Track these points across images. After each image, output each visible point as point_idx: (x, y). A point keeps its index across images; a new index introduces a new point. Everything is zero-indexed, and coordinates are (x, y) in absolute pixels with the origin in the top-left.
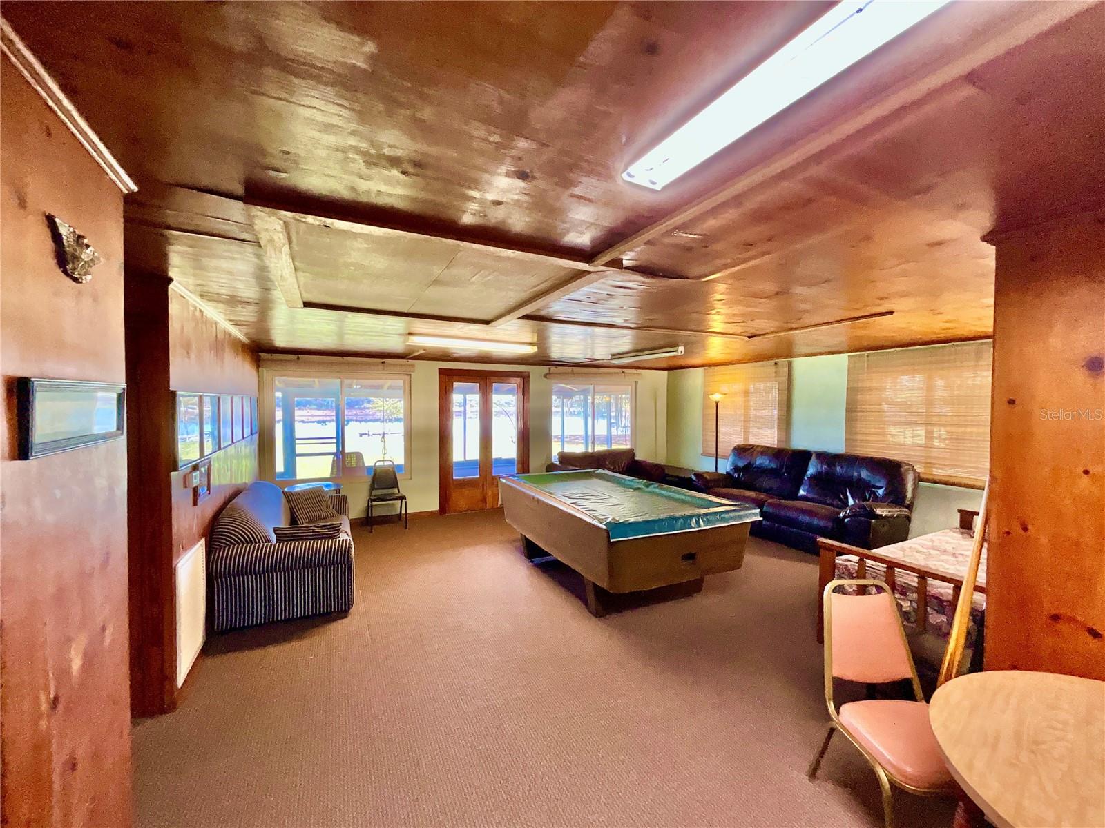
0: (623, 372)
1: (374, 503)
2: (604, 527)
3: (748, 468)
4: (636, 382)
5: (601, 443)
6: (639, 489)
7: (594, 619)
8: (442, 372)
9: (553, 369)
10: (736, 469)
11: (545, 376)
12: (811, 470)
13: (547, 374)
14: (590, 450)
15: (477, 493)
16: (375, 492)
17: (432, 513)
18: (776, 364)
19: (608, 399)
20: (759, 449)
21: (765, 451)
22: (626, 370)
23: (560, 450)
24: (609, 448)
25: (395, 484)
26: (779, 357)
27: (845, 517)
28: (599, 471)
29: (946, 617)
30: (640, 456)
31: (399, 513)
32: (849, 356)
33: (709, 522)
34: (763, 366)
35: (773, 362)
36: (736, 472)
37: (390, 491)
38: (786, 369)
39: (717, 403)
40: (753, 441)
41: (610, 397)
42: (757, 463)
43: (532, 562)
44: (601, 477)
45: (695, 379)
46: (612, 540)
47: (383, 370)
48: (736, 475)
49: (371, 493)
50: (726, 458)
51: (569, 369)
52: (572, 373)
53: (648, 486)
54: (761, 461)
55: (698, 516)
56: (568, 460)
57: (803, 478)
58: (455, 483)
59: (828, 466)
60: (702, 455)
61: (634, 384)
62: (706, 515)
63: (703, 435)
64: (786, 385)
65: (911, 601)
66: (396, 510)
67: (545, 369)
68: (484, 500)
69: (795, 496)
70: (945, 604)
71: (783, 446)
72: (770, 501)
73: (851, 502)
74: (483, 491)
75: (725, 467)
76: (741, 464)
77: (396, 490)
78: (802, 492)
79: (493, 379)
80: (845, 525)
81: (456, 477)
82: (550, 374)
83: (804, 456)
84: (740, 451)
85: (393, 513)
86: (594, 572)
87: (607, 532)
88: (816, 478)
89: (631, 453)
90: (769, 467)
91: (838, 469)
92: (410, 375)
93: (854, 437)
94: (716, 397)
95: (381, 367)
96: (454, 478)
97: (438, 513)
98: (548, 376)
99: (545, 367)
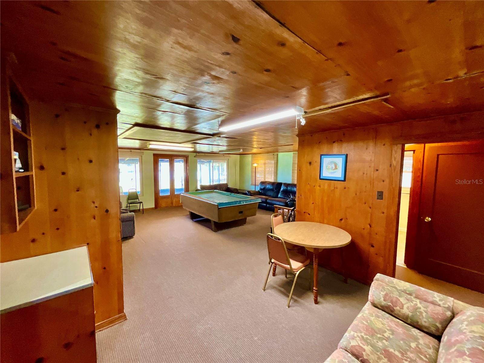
1: (130, 205)
2: (217, 204)
3: (264, 189)
5: (216, 182)
6: (228, 195)
7: (214, 232)
8: (154, 155)
9: (197, 154)
10: (261, 189)
11: (195, 157)
12: (282, 189)
13: (195, 156)
14: (212, 184)
15: (169, 201)
16: (129, 201)
17: (152, 209)
18: (273, 154)
19: (218, 165)
20: (268, 182)
21: (270, 183)
22: (224, 155)
23: (200, 184)
24: (219, 183)
25: (137, 198)
26: (274, 152)
27: (288, 202)
28: (215, 190)
30: (230, 186)
31: (139, 209)
32: (293, 153)
33: (247, 202)
34: (270, 155)
35: (272, 154)
37: (135, 200)
38: (276, 156)
39: (255, 167)
40: (267, 180)
41: (219, 164)
43: (193, 220)
44: (216, 192)
45: (249, 158)
46: (219, 207)
47: (131, 154)
48: (261, 192)
49: (128, 201)
50: (258, 186)
51: (203, 154)
52: (205, 156)
53: (230, 194)
54: (268, 186)
55: (243, 201)
56: (203, 188)
57: (280, 191)
58: (161, 197)
59: (286, 187)
60: (251, 185)
61: (227, 160)
62: (245, 200)
64: (276, 162)
66: (137, 208)
68: (172, 203)
69: (277, 197)
71: (275, 181)
72: (269, 198)
73: (291, 197)
74: (172, 200)
75: (258, 189)
76: (262, 188)
77: (137, 200)
78: (279, 196)
79: (175, 157)
80: (288, 204)
81: (161, 194)
82: (196, 156)
83: (280, 184)
84: (262, 183)
85: (137, 209)
86: (214, 218)
87: (218, 205)
88: (283, 191)
89: (227, 185)
90: (270, 188)
91: (289, 188)
92: (142, 156)
93: (294, 178)
94: (255, 165)
95: (130, 152)
96: (160, 195)
97: (154, 208)
98: (196, 157)
99: (195, 153)
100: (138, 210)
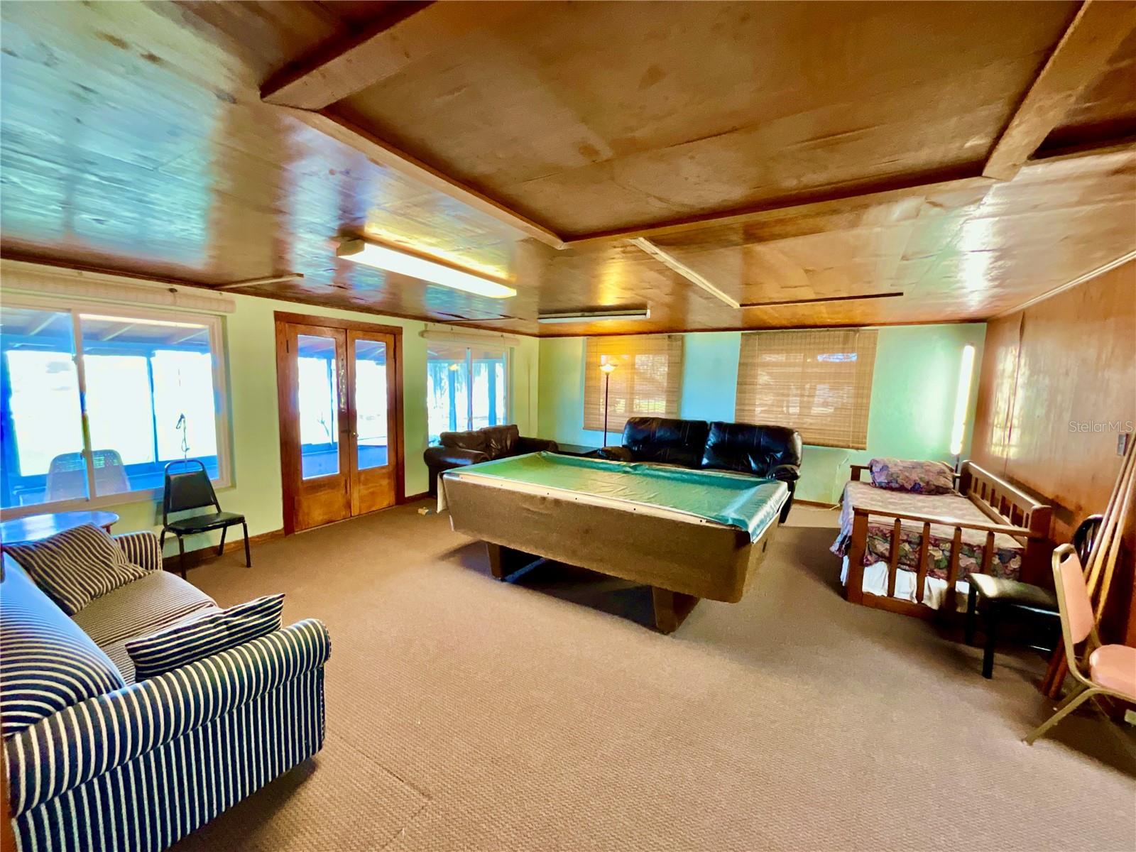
0: (502, 336)
4: (512, 349)
8: (281, 318)
9: (429, 324)
11: (422, 334)
12: (711, 441)
13: (423, 332)
15: (337, 497)
16: (173, 517)
17: (273, 536)
18: (670, 338)
20: (654, 421)
22: (504, 334)
23: (438, 430)
25: (210, 499)
26: (671, 331)
29: (974, 559)
30: (524, 432)
32: (741, 334)
34: (656, 339)
35: (667, 335)
36: (635, 445)
38: (679, 343)
39: (607, 375)
42: (657, 435)
43: (504, 580)
45: (576, 348)
47: (174, 304)
48: (635, 448)
50: (617, 432)
51: (447, 327)
52: (452, 332)
54: (661, 433)
57: (704, 447)
58: (305, 486)
59: (730, 435)
60: (584, 429)
61: (509, 350)
63: (585, 408)
64: (678, 358)
65: (943, 551)
67: (421, 325)
70: (975, 549)
73: (753, 466)
74: (346, 492)
75: (616, 442)
76: (638, 437)
77: (212, 510)
78: (705, 461)
79: (355, 335)
81: (308, 476)
82: (426, 331)
83: (702, 427)
84: (635, 424)
88: (718, 447)
89: (514, 429)
90: (668, 438)
91: (739, 437)
92: (224, 318)
94: (606, 368)
95: (169, 298)
96: (304, 479)
97: (283, 532)
98: (426, 335)
99: (423, 323)
100: (213, 549)
